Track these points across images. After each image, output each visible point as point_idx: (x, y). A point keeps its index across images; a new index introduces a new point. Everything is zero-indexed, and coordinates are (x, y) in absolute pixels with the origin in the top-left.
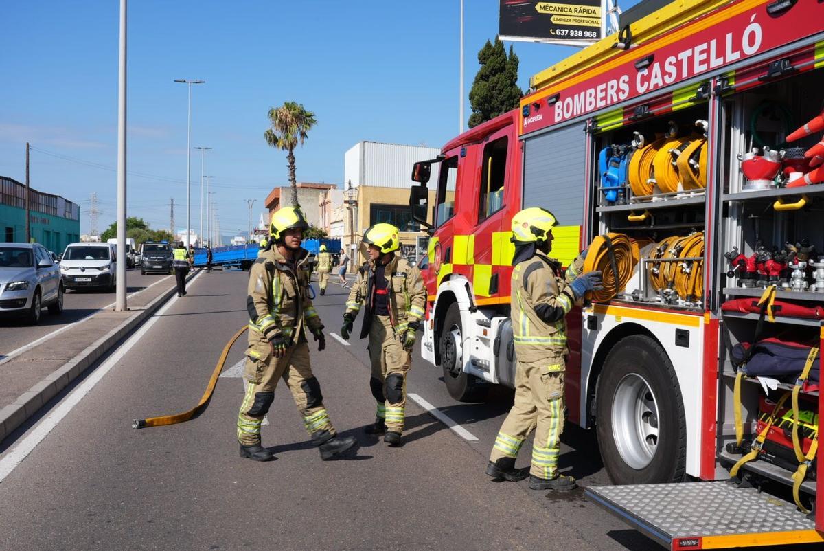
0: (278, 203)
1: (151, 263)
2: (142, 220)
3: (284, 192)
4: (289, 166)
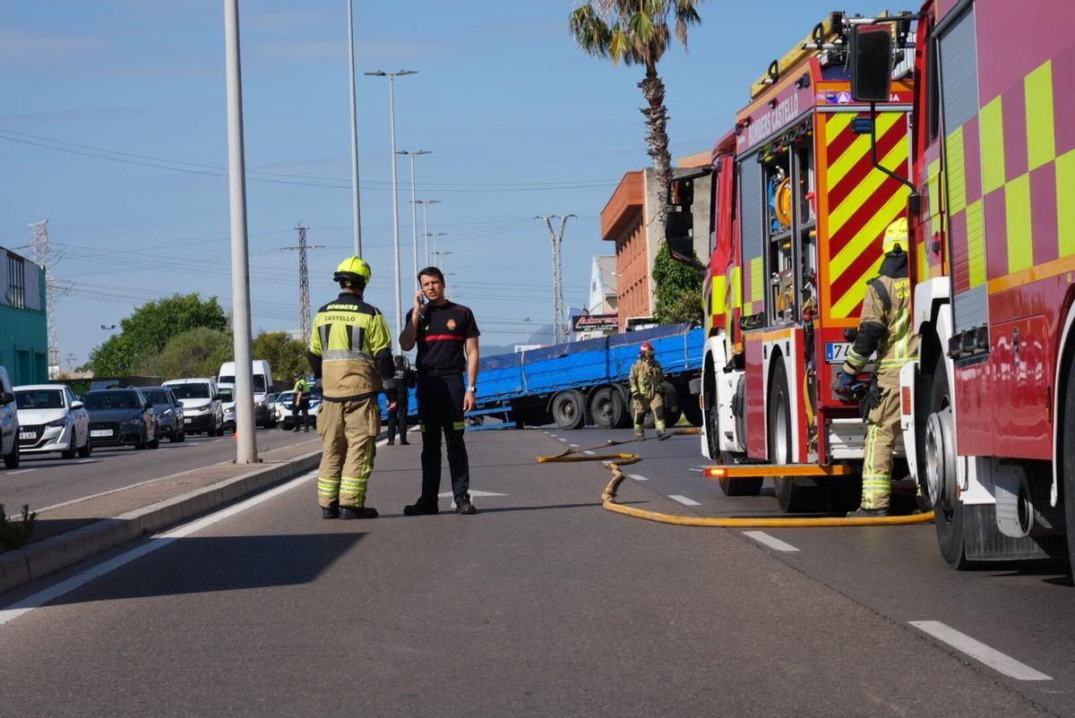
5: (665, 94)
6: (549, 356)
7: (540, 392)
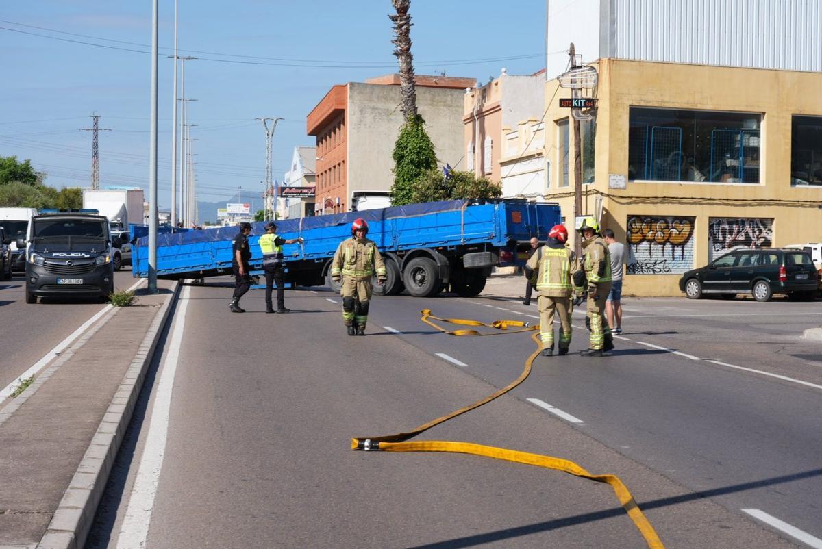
0: (343, 121)
1: (53, 269)
2: (28, 162)
3: (357, 97)
4: (394, 19)
5: (410, 4)
6: (327, 224)
7: (316, 257)
